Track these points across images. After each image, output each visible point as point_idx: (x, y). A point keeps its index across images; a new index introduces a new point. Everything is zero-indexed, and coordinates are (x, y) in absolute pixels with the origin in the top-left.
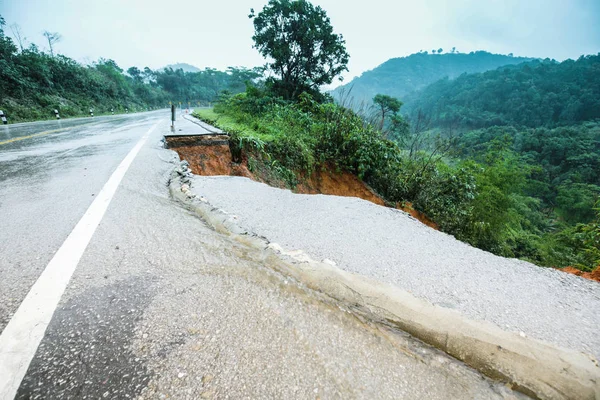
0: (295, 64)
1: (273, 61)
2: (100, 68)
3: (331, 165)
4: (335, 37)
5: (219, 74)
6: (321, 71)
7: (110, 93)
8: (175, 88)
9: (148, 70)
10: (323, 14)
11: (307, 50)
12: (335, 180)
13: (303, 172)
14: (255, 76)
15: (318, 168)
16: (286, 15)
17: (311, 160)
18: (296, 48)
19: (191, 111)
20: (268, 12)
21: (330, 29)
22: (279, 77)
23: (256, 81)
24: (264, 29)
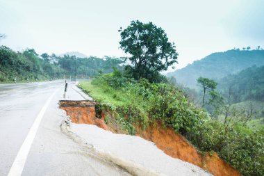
0: (144, 58)
1: (131, 56)
2: (25, 53)
3: (160, 123)
4: (169, 44)
5: (98, 60)
6: (160, 63)
7: (28, 69)
8: (69, 67)
9: (54, 56)
10: (163, 32)
11: (152, 50)
12: (162, 133)
13: (141, 126)
14: (121, 62)
15: (151, 124)
16: (140, 31)
17: (146, 119)
18: (145, 49)
20: (129, 29)
21: (167, 39)
22: (133, 65)
23: (121, 65)
24: (127, 39)
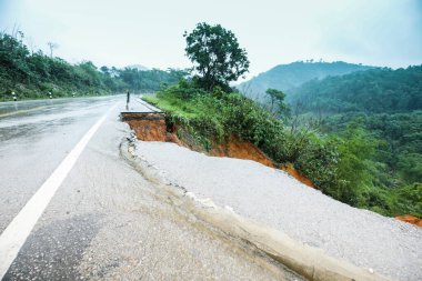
0: (213, 68)
1: (199, 65)
2: (82, 66)
3: (235, 136)
4: (240, 50)
5: (162, 73)
6: (231, 72)
7: (87, 83)
8: (131, 81)
9: (114, 69)
10: (233, 35)
11: (221, 58)
12: (238, 146)
13: (216, 140)
14: (185, 74)
15: (226, 137)
16: (208, 35)
17: (222, 132)
18: (214, 57)
19: (141, 96)
20: (196, 33)
21: (237, 45)
22: (202, 75)
23: (186, 77)
24: (193, 44)
